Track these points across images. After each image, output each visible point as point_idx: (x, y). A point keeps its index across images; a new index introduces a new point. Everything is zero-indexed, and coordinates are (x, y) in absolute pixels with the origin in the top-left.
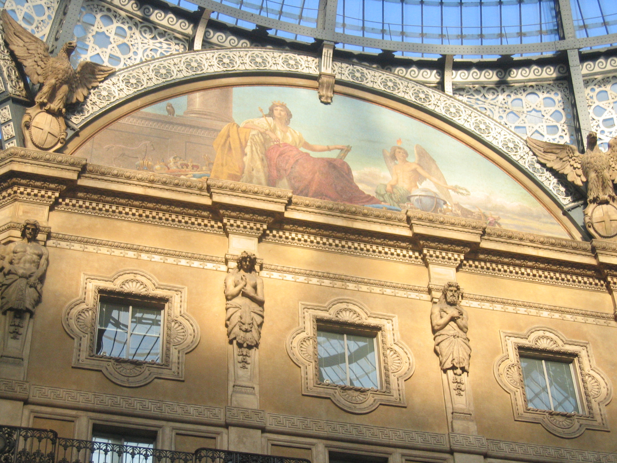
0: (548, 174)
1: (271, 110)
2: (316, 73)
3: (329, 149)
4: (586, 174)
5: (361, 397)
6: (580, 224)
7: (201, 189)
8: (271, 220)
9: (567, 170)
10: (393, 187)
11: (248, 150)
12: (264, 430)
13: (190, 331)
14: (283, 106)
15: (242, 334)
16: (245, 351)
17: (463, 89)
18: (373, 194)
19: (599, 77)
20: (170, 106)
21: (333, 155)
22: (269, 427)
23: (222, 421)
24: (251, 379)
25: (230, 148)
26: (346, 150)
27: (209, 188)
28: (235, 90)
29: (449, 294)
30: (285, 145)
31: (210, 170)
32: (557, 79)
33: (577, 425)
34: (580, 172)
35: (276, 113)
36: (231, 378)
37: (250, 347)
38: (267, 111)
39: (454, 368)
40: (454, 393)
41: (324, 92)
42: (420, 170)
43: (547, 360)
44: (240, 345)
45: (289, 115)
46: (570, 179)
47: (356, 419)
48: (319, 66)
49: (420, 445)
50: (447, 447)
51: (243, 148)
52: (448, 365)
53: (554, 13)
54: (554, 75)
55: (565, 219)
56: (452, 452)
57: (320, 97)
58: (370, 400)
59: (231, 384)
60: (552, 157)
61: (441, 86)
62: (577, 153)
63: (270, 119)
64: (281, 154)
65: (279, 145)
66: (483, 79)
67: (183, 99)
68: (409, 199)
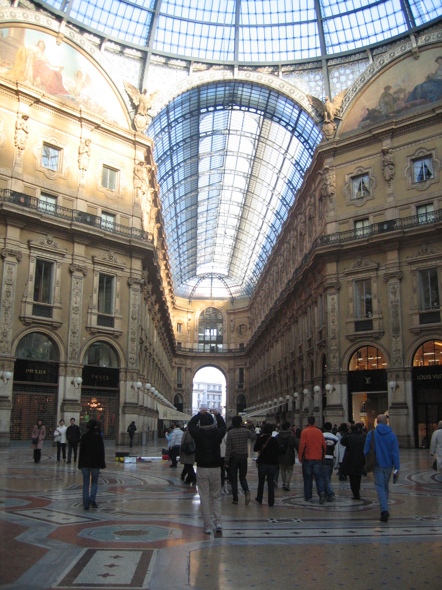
0: (127, 96)
1: (39, 43)
2: (57, 30)
3: (56, 67)
4: (140, 102)
5: (53, 173)
6: (132, 119)
7: (14, 83)
8: (35, 100)
9: (134, 98)
10: (75, 88)
11: (28, 60)
12: (23, 181)
13: (3, 139)
14: (43, 42)
15: (21, 145)
16: (20, 150)
17: (107, 50)
18: (68, 90)
19: (155, 63)
20: (2, 32)
21: (57, 70)
22: (25, 180)
23: (10, 175)
24: (20, 161)
25: (22, 58)
26: (62, 68)
27: (17, 84)
28: (27, 30)
29: (87, 142)
30: (42, 61)
31: (14, 67)
32: (141, 58)
33: (114, 195)
34: (138, 101)
35: (40, 45)
36: (14, 159)
37: (22, 149)
38: (37, 44)
39: (83, 169)
40: (81, 177)
41: (59, 40)
42: (85, 83)
43: (110, 169)
44: (19, 148)
45: (44, 47)
46: (134, 102)
47: (50, 181)
48: (59, 27)
49: (68, 194)
50: (76, 196)
51: (26, 58)
52: (81, 168)
53: (148, 31)
54: (140, 56)
55: (128, 115)
56: (77, 198)
57: (57, 42)
58: (56, 175)
59: (14, 162)
60: (130, 90)
61: (100, 46)
62: (139, 94)
63: (37, 47)
64: (39, 65)
65: (39, 61)
66: (115, 48)
67: (7, 29)
68: (79, 95)
